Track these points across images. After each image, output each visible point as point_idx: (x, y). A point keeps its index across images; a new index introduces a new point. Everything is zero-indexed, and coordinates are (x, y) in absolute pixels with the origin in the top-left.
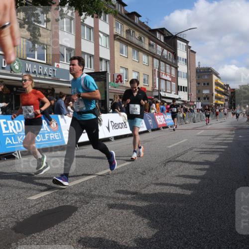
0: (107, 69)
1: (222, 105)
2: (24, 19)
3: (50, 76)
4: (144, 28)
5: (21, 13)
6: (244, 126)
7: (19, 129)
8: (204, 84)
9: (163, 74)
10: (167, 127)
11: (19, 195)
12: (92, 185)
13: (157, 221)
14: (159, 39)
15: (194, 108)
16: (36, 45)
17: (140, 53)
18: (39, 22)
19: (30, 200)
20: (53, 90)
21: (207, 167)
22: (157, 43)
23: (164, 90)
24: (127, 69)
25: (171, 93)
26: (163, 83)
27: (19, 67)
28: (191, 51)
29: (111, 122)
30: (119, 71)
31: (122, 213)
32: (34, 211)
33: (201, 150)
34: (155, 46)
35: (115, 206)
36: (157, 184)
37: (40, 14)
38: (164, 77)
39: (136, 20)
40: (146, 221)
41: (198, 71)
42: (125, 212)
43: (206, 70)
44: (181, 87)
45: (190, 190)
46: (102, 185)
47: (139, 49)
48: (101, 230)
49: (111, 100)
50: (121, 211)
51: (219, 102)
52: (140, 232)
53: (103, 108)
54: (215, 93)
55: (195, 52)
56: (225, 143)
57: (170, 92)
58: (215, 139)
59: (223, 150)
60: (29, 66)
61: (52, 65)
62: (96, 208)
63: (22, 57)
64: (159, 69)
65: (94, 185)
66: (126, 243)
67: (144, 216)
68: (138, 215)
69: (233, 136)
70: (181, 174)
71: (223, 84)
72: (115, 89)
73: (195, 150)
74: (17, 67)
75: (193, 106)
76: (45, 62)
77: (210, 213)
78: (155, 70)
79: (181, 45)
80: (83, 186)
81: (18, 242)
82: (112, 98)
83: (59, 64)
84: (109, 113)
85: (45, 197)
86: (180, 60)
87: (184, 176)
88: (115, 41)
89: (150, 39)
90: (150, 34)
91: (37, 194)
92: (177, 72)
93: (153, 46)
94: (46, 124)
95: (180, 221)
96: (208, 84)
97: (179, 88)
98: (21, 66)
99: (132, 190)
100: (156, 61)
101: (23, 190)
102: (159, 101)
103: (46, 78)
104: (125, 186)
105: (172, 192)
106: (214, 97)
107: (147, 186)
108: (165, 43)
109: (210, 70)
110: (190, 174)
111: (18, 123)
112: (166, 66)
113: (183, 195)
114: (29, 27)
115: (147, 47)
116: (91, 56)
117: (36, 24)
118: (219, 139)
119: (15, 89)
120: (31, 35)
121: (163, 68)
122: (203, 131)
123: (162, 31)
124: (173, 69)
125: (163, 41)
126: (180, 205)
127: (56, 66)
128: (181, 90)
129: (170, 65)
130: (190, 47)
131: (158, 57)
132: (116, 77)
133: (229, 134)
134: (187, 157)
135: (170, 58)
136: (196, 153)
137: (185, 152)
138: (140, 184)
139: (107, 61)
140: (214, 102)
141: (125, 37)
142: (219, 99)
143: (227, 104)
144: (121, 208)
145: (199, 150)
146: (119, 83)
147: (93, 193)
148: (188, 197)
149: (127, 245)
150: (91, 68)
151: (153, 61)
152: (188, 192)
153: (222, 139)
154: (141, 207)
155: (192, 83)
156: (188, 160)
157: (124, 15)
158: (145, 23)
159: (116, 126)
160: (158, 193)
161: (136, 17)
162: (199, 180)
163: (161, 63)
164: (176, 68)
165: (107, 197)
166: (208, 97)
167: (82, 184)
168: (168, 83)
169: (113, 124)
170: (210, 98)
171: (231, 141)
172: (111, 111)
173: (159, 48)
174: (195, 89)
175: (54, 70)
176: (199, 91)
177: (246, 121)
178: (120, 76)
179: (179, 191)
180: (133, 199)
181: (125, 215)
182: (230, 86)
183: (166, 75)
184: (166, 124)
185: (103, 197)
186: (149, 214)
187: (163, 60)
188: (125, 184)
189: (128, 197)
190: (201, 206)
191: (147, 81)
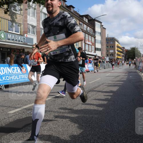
1: (120, 59)
2: (7, 9)
3: (22, 42)
4: (76, 15)
5: (6, 5)
6: (133, 71)
7: (4, 72)
8: (111, 47)
9: (87, 41)
11: (3, 110)
13: (82, 126)
14: (85, 21)
15: (104, 61)
16: (14, 24)
18: (16, 11)
19: (9, 113)
20: (24, 50)
21: (111, 94)
22: (84, 23)
23: (88, 50)
25: (91, 52)
26: (87, 46)
27: (4, 36)
28: (103, 28)
31: (62, 121)
32: (11, 120)
33: (108, 84)
35: (58, 117)
37: (16, 6)
38: (87, 42)
39: (72, 10)
40: (76, 125)
41: (107, 39)
42: (64, 120)
43: (112, 39)
44: (97, 48)
45: (102, 107)
46: (51, 105)
48: (50, 130)
50: (62, 119)
51: (119, 57)
52: (73, 132)
54: (117, 52)
55: (105, 29)
56: (122, 80)
57: (91, 51)
58: (116, 78)
59: (121, 85)
60: (10, 36)
61: (23, 35)
63: (6, 31)
64: (85, 38)
66: (65, 138)
67: (75, 123)
68: (72, 122)
69: (127, 76)
70: (97, 98)
71: (121, 47)
73: (105, 84)
74: (3, 37)
75: (104, 59)
76: (19, 34)
77: (113, 121)
79: (97, 25)
81: (2, 138)
83: (27, 35)
85: (18, 112)
86: (97, 33)
87: (99, 99)
89: (80, 21)
90: (80, 18)
91: (14, 110)
92: (95, 40)
93: (81, 25)
94: (19, 69)
95: (96, 125)
96: (113, 47)
97: (96, 49)
98: (5, 35)
99: (69, 107)
101: (6, 108)
103: (20, 43)
105: (91, 108)
106: (116, 54)
107: (77, 105)
108: (89, 23)
109: (114, 39)
110: (102, 98)
111: (3, 69)
112: (89, 37)
113: (97, 110)
114: (10, 13)
117: (14, 11)
118: (119, 78)
119: (1, 49)
120: (11, 18)
121: (87, 38)
122: (109, 74)
123: (87, 16)
124: (93, 38)
126: (96, 116)
127: (25, 36)
128: (97, 50)
129: (91, 36)
130: (102, 26)
131: (84, 31)
133: (125, 75)
134: (100, 88)
135: (92, 33)
136: (106, 86)
137: (99, 86)
138: (73, 104)
140: (116, 57)
142: (119, 55)
143: (123, 58)
144: (62, 118)
145: (107, 84)
148: (100, 111)
149: (65, 139)
152: (101, 109)
153: (120, 78)
154: (73, 117)
155: (103, 46)
156: (101, 90)
157: (65, 7)
158: (77, 12)
160: (83, 109)
161: (72, 8)
162: (107, 102)
163: (86, 34)
164: (95, 37)
165: (54, 112)
166: (112, 55)
168: (90, 46)
170: (114, 55)
171: (126, 80)
173: (85, 26)
174: (105, 50)
175: (24, 38)
176: (108, 51)
179: (96, 108)
180: (69, 113)
181: (64, 122)
182: (125, 48)
183: (89, 41)
184: (88, 70)
185: (51, 111)
186: (78, 121)
187: (87, 33)
188: (65, 104)
189: (66, 112)
190: (108, 116)
191: (78, 45)
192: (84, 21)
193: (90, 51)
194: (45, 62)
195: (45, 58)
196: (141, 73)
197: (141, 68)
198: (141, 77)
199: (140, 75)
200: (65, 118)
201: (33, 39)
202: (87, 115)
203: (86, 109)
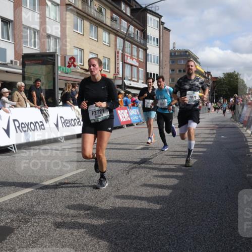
0: (56, 49)
6: (228, 123)
9: (129, 58)
10: (131, 125)
12: (34, 199)
13: (115, 244)
14: (125, 12)
17: (99, 29)
21: (180, 174)
22: (121, 17)
23: (130, 78)
24: (82, 50)
25: (138, 82)
26: (128, 68)
28: (165, 28)
29: (61, 117)
30: (72, 52)
31: (72, 234)
33: (173, 153)
34: (118, 21)
35: (63, 226)
36: (118, 197)
38: (129, 61)
40: (103, 243)
41: (173, 54)
42: (75, 232)
43: (182, 54)
44: (151, 74)
45: (158, 204)
46: (48, 199)
47: (97, 23)
49: (60, 89)
50: (70, 231)
53: (50, 100)
55: (169, 30)
56: (203, 145)
57: (136, 80)
59: (201, 154)
62: (38, 228)
64: (123, 50)
65: (37, 198)
67: (100, 238)
68: (92, 236)
69: (214, 136)
70: (149, 183)
71: (203, 71)
72: (66, 75)
78: (118, 52)
79: (152, 21)
80: (21, 200)
82: (63, 86)
84: (58, 106)
86: (151, 40)
87: (154, 185)
88: (68, 13)
89: (112, 11)
90: (113, 5)
92: (146, 55)
93: (116, 21)
95: (146, 243)
96: (184, 71)
97: (148, 76)
100: (120, 41)
102: (123, 92)
104: (76, 199)
107: (105, 199)
108: (132, 17)
109: (187, 54)
112: (132, 48)
113: (150, 209)
115: (108, 22)
116: (35, 31)
121: (128, 50)
124: (141, 51)
125: (129, 15)
126: (146, 222)
129: (138, 47)
130: (163, 23)
131: (122, 35)
132: (67, 60)
133: (210, 134)
135: (138, 38)
136: (167, 157)
138: (96, 197)
139: (56, 38)
141: (80, 8)
144: (71, 228)
146: (72, 67)
147: (35, 209)
148: (156, 212)
150: (35, 46)
151: (116, 41)
152: (157, 207)
153: (200, 140)
154: (96, 226)
155: (164, 70)
159: (67, 123)
160: (119, 207)
162: (171, 191)
163: (127, 43)
164: (145, 50)
165: (53, 214)
167: (21, 198)
168: (135, 69)
169: (63, 121)
171: (211, 143)
172: (61, 103)
173: (124, 23)
174: (169, 77)
176: (173, 80)
177: (230, 117)
178: (73, 59)
179: (145, 205)
180: (87, 216)
181: (76, 236)
182: (211, 74)
183: (132, 58)
184: (131, 121)
185: (47, 213)
186: (106, 235)
187: (129, 39)
188: (77, 197)
189: (80, 214)
190: (172, 223)
191: (108, 65)
192: (122, 12)
193: (133, 79)
194: (34, 104)
195: (34, 93)
196: (245, 129)
197: (246, 119)
198: (245, 137)
199: (244, 132)
200: (79, 229)
201: (6, 49)
202: (126, 221)
203: (125, 208)
